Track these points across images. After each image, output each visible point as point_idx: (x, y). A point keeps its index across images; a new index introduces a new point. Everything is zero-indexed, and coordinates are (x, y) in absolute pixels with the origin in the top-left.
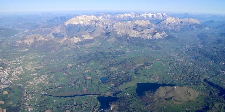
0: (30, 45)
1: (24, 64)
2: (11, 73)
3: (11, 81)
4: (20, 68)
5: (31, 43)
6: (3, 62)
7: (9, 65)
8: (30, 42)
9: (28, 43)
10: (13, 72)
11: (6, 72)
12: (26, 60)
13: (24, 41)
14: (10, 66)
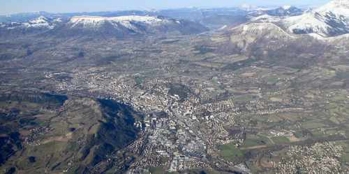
0: (247, 49)
1: (236, 94)
2: (204, 116)
3: (207, 144)
4: (229, 103)
5: (247, 44)
6: (181, 81)
7: (197, 91)
8: (245, 42)
9: (241, 45)
10: (209, 114)
11: (188, 112)
12: (241, 83)
13: (230, 39)
14: (198, 96)
